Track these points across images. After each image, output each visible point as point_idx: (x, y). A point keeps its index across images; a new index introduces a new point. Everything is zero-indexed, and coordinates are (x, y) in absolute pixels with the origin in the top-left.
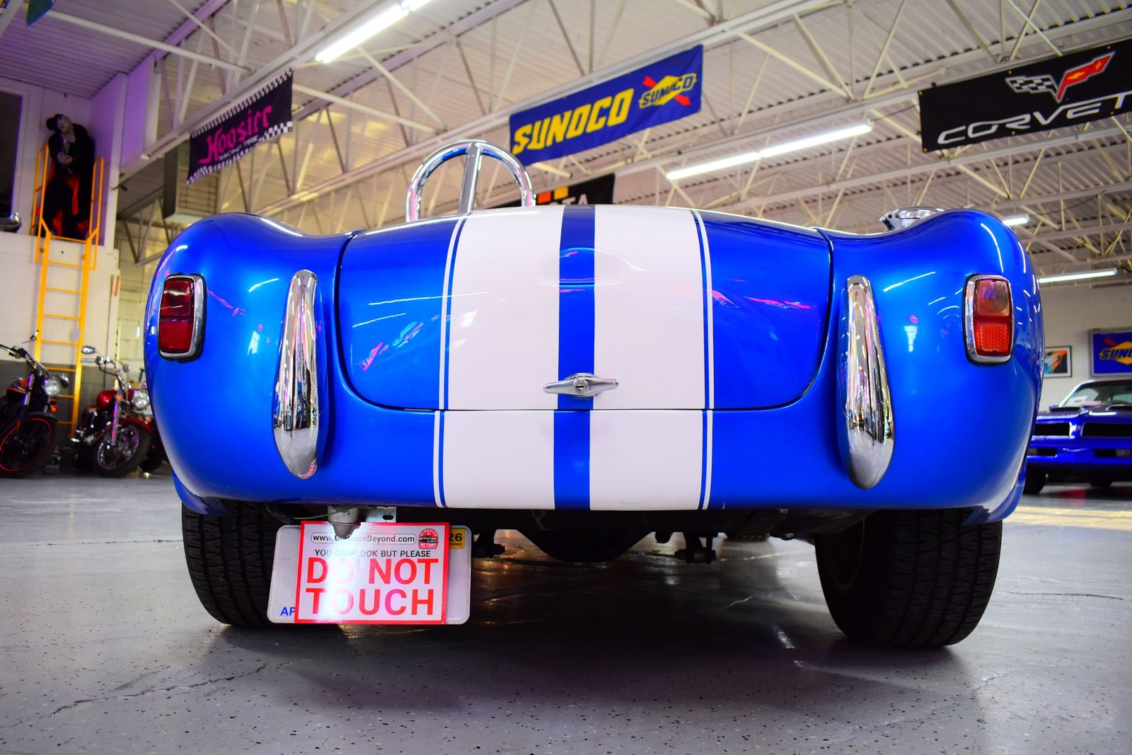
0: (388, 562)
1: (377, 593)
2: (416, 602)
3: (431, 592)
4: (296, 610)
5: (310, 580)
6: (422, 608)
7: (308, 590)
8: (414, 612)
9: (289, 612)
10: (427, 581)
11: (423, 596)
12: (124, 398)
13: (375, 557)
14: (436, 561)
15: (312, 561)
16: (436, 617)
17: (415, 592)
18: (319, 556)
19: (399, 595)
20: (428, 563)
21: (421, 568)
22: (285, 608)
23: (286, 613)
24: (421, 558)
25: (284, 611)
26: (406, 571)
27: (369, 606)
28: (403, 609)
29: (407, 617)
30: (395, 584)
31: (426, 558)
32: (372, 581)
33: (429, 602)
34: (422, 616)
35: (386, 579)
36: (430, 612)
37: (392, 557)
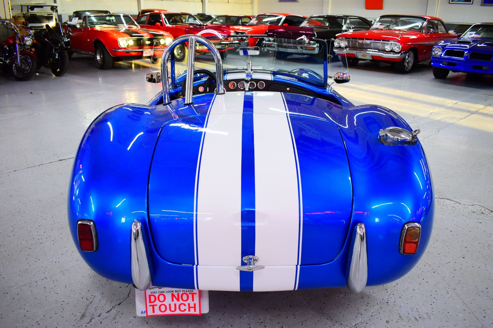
0: (178, 294)
1: (175, 305)
2: (189, 307)
3: (195, 304)
4: (147, 311)
5: (150, 302)
6: (192, 310)
7: (150, 306)
8: (189, 311)
9: (144, 312)
10: (193, 300)
11: (192, 305)
12: (20, 41)
13: (173, 293)
14: (196, 294)
15: (150, 296)
16: (197, 312)
17: (189, 304)
18: (152, 294)
19: (184, 305)
20: (193, 294)
21: (190, 296)
22: (142, 311)
23: (143, 313)
24: (190, 292)
25: (142, 312)
26: (185, 297)
27: (173, 309)
28: (185, 310)
29: (187, 312)
30: (181, 302)
31: (192, 292)
32: (173, 301)
33: (195, 307)
34: (192, 312)
35: (178, 300)
36: (195, 311)
37: (179, 292)
